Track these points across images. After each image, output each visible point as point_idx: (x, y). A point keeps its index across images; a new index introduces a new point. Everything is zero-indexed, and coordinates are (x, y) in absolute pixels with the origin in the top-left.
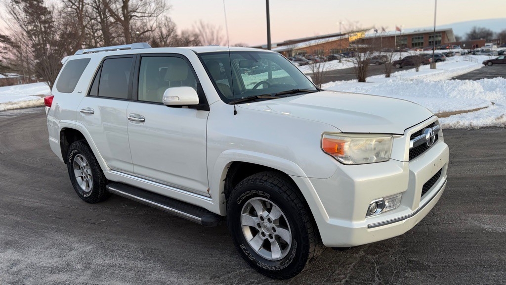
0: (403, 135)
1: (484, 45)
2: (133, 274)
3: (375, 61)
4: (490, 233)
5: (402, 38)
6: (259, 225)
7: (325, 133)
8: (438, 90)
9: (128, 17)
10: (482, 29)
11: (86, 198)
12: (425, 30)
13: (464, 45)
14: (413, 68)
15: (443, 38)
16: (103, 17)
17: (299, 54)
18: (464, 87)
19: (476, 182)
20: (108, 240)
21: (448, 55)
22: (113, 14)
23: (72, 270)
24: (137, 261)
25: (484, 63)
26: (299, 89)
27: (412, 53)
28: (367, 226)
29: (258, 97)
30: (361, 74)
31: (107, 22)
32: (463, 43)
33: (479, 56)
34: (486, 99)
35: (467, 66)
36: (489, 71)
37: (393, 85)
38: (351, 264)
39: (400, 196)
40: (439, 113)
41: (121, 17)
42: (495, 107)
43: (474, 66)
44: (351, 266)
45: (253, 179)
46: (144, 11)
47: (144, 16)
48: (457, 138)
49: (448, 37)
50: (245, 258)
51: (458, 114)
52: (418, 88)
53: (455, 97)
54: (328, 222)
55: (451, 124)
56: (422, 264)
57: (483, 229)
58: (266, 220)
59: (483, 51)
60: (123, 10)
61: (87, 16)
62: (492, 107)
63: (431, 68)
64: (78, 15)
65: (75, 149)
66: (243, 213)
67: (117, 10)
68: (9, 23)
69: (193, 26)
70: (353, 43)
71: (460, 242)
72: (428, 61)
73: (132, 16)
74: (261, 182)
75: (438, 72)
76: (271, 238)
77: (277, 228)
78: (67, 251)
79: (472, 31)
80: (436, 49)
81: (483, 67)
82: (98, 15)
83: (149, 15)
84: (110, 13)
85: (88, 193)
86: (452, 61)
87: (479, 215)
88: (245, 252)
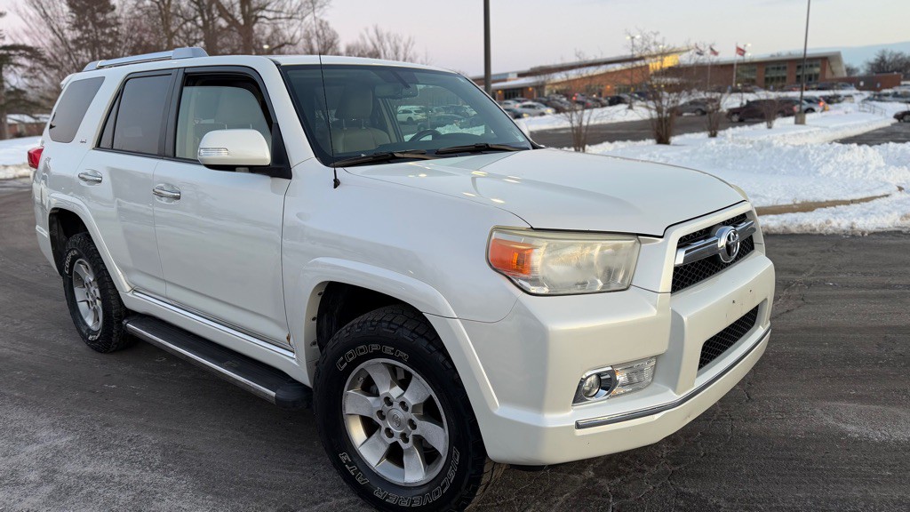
0: (661, 237)
1: (899, 85)
2: (130, 497)
3: (694, 107)
4: (856, 442)
5: (745, 68)
6: (380, 413)
7: (498, 229)
8: (799, 162)
9: (251, 18)
10: (897, 56)
11: (92, 342)
12: (790, 54)
13: (862, 84)
14: (762, 122)
15: (823, 70)
16: (206, 17)
17: (557, 93)
18: (848, 157)
19: (843, 338)
20: (107, 425)
21: (829, 100)
22: (224, 13)
23: (17, 484)
24: (147, 471)
25: (897, 117)
26: (490, 143)
27: (762, 95)
28: (574, 424)
29: (397, 155)
30: (661, 131)
31: (213, 26)
32: (861, 78)
33: (889, 104)
34: (888, 181)
35: (865, 121)
36: (904, 131)
37: (716, 151)
38: (562, 495)
39: (653, 363)
40: (795, 204)
41: (239, 18)
42: (903, 195)
43: (877, 121)
44: (562, 499)
45: (373, 320)
46: (279, 9)
47: (280, 18)
48: (823, 252)
49: (833, 69)
50: (350, 480)
51: (831, 206)
52: (761, 158)
53: (829, 175)
54: (496, 412)
55: (813, 225)
56: (706, 501)
57: (843, 434)
58: (396, 405)
59: (896, 95)
60: (242, 7)
61: (177, 15)
62: (897, 196)
63: (796, 123)
64: (161, 13)
65: (73, 249)
66: (348, 390)
67: (232, 6)
68: (31, 23)
69: (362, 37)
70: (657, 74)
71: (792, 459)
72: (792, 109)
73: (257, 18)
74: (391, 329)
75: (807, 131)
76: (406, 440)
77: (417, 422)
78: (23, 444)
79: (879, 58)
80: (806, 90)
81: (893, 125)
82: (197, 13)
83: (289, 16)
84: (220, 11)
85: (95, 333)
86: (837, 112)
87: (839, 404)
88: (348, 468)
